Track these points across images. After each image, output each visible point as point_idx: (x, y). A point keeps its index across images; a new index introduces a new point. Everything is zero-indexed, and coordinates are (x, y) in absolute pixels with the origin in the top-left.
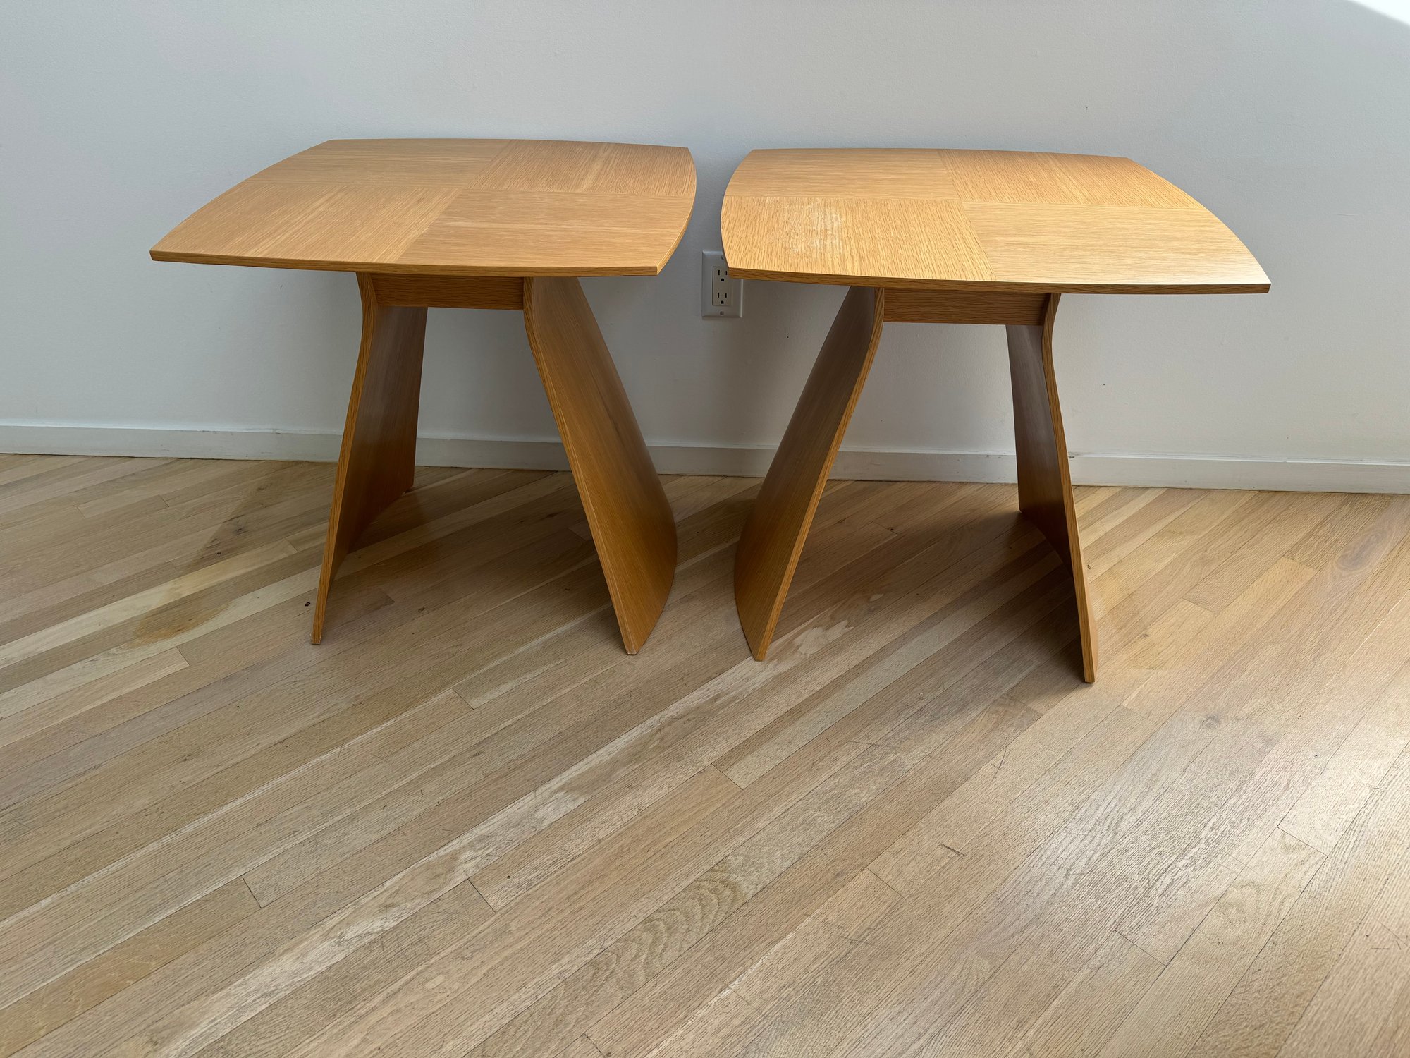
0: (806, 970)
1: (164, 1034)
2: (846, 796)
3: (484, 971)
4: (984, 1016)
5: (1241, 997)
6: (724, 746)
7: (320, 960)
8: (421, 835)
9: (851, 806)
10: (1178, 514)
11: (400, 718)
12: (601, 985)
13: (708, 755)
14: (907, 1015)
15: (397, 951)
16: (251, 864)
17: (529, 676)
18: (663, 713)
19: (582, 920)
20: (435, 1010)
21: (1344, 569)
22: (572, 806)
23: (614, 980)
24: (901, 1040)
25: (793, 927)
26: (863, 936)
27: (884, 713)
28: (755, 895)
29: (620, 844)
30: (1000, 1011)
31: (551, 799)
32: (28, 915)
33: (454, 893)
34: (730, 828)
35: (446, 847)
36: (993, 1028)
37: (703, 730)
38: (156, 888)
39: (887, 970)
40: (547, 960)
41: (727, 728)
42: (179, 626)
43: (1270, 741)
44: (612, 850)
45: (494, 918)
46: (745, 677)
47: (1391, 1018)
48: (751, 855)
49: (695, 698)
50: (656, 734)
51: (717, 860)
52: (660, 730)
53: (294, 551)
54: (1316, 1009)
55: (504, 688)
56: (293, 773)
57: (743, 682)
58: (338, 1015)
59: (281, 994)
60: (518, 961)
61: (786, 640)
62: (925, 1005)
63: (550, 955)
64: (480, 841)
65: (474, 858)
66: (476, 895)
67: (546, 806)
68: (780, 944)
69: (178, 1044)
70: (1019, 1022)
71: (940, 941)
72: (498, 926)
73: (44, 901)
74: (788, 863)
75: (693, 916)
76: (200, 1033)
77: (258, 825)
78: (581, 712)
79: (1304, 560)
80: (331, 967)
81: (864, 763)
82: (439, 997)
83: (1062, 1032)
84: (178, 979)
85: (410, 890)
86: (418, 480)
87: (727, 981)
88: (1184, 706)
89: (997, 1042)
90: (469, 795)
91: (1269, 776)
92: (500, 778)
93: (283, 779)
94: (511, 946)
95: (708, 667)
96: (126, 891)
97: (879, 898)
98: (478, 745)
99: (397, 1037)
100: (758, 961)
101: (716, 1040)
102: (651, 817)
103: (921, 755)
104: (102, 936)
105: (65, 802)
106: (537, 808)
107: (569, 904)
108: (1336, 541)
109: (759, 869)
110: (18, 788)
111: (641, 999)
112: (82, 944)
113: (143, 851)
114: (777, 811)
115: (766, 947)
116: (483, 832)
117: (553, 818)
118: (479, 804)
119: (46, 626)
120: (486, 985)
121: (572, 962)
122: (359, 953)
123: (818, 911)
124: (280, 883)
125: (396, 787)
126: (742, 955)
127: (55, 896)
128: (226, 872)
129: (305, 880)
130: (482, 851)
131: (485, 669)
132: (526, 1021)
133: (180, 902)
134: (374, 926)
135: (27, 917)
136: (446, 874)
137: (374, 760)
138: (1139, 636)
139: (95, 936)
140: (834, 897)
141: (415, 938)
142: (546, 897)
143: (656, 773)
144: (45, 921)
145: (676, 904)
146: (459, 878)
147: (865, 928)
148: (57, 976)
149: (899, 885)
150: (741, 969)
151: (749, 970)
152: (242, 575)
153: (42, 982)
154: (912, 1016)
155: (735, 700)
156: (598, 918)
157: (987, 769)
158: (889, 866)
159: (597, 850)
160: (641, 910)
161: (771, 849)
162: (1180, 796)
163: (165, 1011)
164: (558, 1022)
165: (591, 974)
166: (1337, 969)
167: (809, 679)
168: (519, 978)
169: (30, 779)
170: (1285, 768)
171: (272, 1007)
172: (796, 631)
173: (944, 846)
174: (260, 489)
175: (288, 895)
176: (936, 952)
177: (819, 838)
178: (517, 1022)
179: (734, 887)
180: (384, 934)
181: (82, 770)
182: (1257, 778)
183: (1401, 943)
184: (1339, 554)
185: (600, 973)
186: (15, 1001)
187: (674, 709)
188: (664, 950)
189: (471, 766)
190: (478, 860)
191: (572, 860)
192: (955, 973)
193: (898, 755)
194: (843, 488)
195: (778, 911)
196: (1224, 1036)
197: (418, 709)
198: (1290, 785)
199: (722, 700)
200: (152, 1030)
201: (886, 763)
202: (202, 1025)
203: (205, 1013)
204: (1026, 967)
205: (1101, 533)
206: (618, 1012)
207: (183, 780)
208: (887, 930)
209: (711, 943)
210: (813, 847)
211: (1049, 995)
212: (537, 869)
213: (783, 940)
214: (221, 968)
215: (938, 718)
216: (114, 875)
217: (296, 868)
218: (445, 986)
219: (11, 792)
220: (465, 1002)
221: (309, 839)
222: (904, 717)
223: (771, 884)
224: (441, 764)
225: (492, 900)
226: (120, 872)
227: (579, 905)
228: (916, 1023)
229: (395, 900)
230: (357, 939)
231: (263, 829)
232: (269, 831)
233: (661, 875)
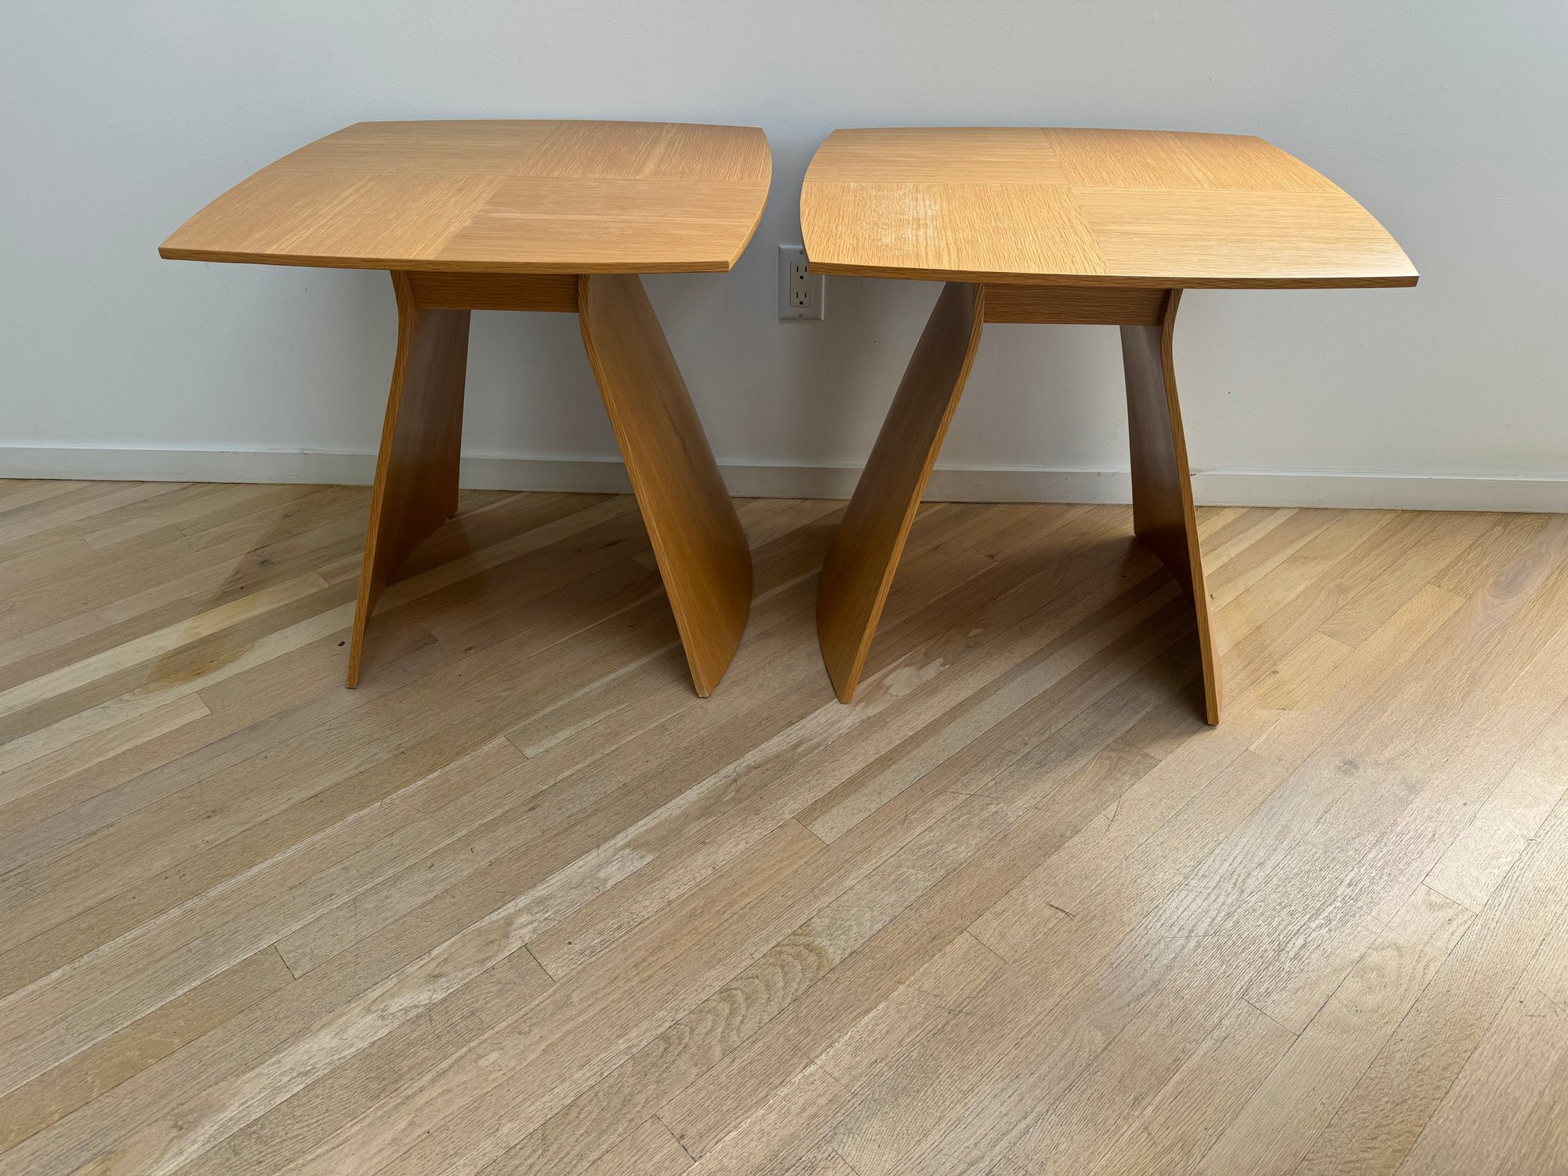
0: (900, 1044)
1: (191, 1118)
2: (943, 852)
3: (544, 1045)
4: (1096, 1093)
5: (1381, 1071)
6: (806, 798)
7: (361, 1036)
8: (471, 898)
9: (948, 862)
10: (1311, 537)
11: (447, 769)
12: (673, 1061)
13: (790, 807)
14: (1011, 1092)
15: (446, 1025)
16: (283, 931)
17: (589, 722)
18: (738, 762)
19: (652, 990)
20: (490, 1089)
21: (1497, 597)
22: (638, 865)
23: (687, 1055)
24: (1005, 1119)
25: (885, 997)
26: (962, 1006)
27: (984, 760)
28: (843, 961)
29: (693, 906)
30: (1115, 1087)
31: (615, 858)
32: (37, 988)
33: (509, 961)
34: (813, 890)
35: (499, 911)
36: (1107, 1106)
37: (784, 780)
38: (178, 958)
39: (989, 1043)
40: (613, 1034)
41: (810, 778)
42: (199, 669)
43: (1413, 789)
44: (685, 912)
45: (554, 988)
46: (830, 721)
47: (1547, 1091)
48: (838, 917)
49: (773, 746)
50: (731, 785)
51: (800, 923)
53: (326, 585)
54: (1464, 1082)
55: (562, 735)
56: (328, 831)
57: (826, 728)
58: (383, 1096)
59: (318, 1073)
60: (580, 1036)
61: (875, 680)
62: (1032, 1080)
63: (616, 1029)
64: (537, 903)
65: (531, 923)
66: (534, 963)
67: (610, 865)
68: (870, 1015)
69: (206, 1128)
70: (1136, 1099)
71: (1048, 1010)
72: (558, 997)
73: (54, 972)
74: (879, 926)
75: (775, 985)
76: (230, 1116)
77: (291, 888)
78: (647, 762)
79: (1452, 587)
80: (374, 1043)
81: (962, 815)
82: (493, 1076)
83: (1183, 1110)
84: (205, 1058)
85: (460, 958)
86: (462, 506)
87: (812, 1056)
88: (1318, 750)
89: (1111, 1121)
90: (524, 853)
91: (1413, 827)
92: (557, 835)
93: (316, 837)
94: (573, 1019)
95: (789, 710)
96: (146, 961)
97: (980, 964)
98: (534, 797)
99: (448, 1119)
100: (846, 1034)
101: (801, 1121)
102: (725, 877)
103: (1025, 806)
104: (120, 1011)
105: (76, 864)
106: (600, 867)
107: (636, 972)
108: (1488, 566)
109: (847, 932)
110: (22, 849)
111: (718, 1076)
112: (98, 1019)
113: (164, 917)
114: (867, 868)
115: (855, 1019)
116: (539, 894)
117: (619, 878)
118: (535, 863)
119: (50, 670)
120: (545, 1062)
121: (641, 1036)
122: (405, 1028)
123: (912, 978)
124: (316, 952)
125: (443, 845)
126: (829, 1027)
127: (67, 967)
128: (256, 940)
129: (344, 948)
130: (539, 915)
131: (542, 713)
132: (590, 1101)
133: (205, 972)
134: (421, 998)
135: (37, 990)
136: (501, 940)
137: (418, 815)
138: (1268, 672)
139: (112, 1011)
140: (930, 963)
141: (466, 1011)
142: (612, 965)
143: (732, 827)
144: (56, 995)
145: (754, 971)
146: (515, 945)
147: (964, 997)
148: (69, 1057)
149: (1002, 950)
150: (828, 1042)
151: (837, 1044)
152: (269, 612)
153: (55, 1062)
154: (1017, 1092)
155: (819, 747)
156: (669, 987)
157: (1100, 822)
158: (990, 929)
159: (667, 913)
160: (716, 979)
161: (860, 910)
162: (1314, 850)
163: (191, 1093)
164: (625, 1102)
165: (661, 1049)
166: (1488, 1039)
167: (900, 723)
168: (582, 1054)
169: (36, 839)
170: (1430, 818)
171: (308, 1088)
172: (885, 670)
173: (1052, 906)
174: (286, 516)
175: (324, 966)
176: (1043, 1022)
177: (914, 897)
178: (581, 1103)
179: (819, 953)
180: (431, 1008)
181: (94, 828)
182: (1399, 828)
183: (1558, 1010)
184: (1491, 581)
185: (671, 1048)
186: (25, 1082)
187: (752, 757)
188: (742, 1022)
189: (527, 821)
190: (535, 924)
191: (640, 924)
192: (1064, 1046)
193: (999, 806)
194: (937, 511)
195: (868, 979)
196: (1363, 1113)
197: (466, 758)
198: (1436, 837)
199: (804, 747)
200: (177, 1114)
201: (987, 815)
202: (233, 1108)
203: (235, 1094)
204: (1143, 1038)
205: (1226, 559)
206: (692, 1090)
207: (206, 839)
208: (989, 999)
209: (794, 1014)
210: (906, 908)
211: (1169, 1068)
212: (601, 934)
213: (874, 1011)
214: (251, 1045)
215: (1044, 766)
216: (132, 944)
217: (333, 936)
218: (500, 1063)
219: (16, 853)
220: (523, 1081)
221: (347, 903)
222: (1006, 765)
223: (860, 950)
224: (493, 819)
225: (551, 968)
226: (137, 941)
227: (648, 973)
228: (1021, 1100)
229: (444, 969)
230: (403, 1012)
231: (295, 892)
232: (303, 895)
233: (738, 940)
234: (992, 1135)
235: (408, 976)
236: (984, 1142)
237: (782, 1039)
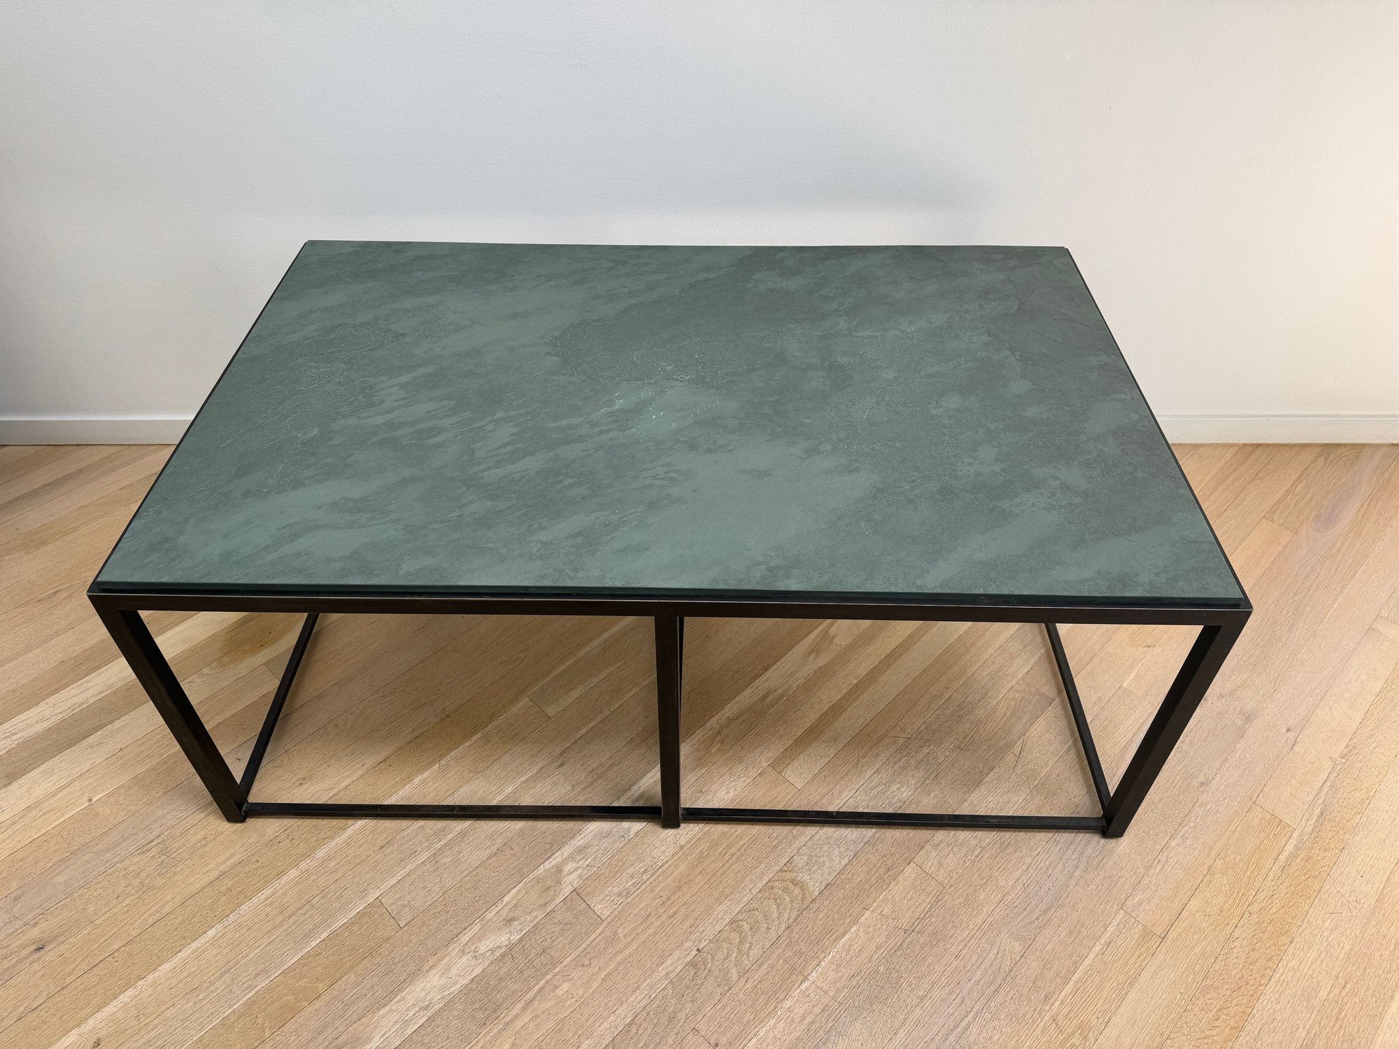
0: (870, 960)
2: (890, 792)
3: (603, 976)
4: (1017, 993)
5: (1223, 964)
6: (778, 746)
7: (462, 974)
8: (526, 849)
9: (894, 801)
11: (487, 730)
12: (702, 983)
13: (766, 755)
14: (955, 995)
15: (526, 961)
16: (383, 886)
17: (594, 681)
18: (720, 714)
19: (678, 924)
20: (568, 1014)
21: (1318, 531)
23: (712, 978)
24: (952, 1018)
25: (856, 921)
26: (914, 925)
27: (915, 704)
28: (821, 893)
29: (700, 849)
30: (1031, 988)
32: (199, 945)
33: (565, 904)
35: (550, 860)
36: (1026, 1003)
37: (758, 730)
38: (305, 913)
39: (936, 956)
40: (654, 963)
41: (779, 727)
42: (261, 641)
43: (1249, 718)
44: (694, 855)
45: (603, 926)
46: (789, 672)
47: (1341, 975)
48: (814, 853)
49: (746, 698)
50: (717, 737)
51: (785, 861)
52: (719, 732)
54: (1282, 970)
55: (574, 694)
56: (401, 793)
58: (488, 1022)
59: (435, 1007)
60: (628, 966)
61: (822, 631)
62: (969, 985)
63: (655, 959)
64: (579, 853)
65: (576, 870)
66: (584, 905)
68: (846, 937)
70: (1046, 996)
71: (978, 926)
72: (607, 933)
73: (209, 932)
74: (846, 861)
75: (771, 915)
77: (382, 847)
79: (1282, 521)
80: (473, 979)
81: (902, 757)
82: (569, 1002)
83: (1081, 1005)
84: (346, 999)
85: (526, 904)
87: (805, 974)
89: (1029, 1015)
92: (585, 788)
94: (621, 952)
95: (754, 663)
96: (280, 918)
97: (925, 890)
98: (560, 756)
100: (829, 954)
101: (803, 1028)
103: (951, 747)
104: (270, 962)
105: (202, 833)
107: (664, 909)
108: (1311, 499)
109: (822, 867)
110: (155, 821)
111: (737, 994)
112: (254, 970)
113: (286, 877)
115: (834, 941)
116: (580, 843)
117: (639, 827)
120: (606, 989)
121: (675, 963)
122: (494, 966)
123: (875, 905)
124: (412, 903)
126: (815, 949)
127: (219, 926)
128: (364, 895)
129: (434, 899)
130: (582, 862)
131: (554, 674)
132: (645, 1019)
133: (330, 926)
134: (502, 939)
136: (555, 886)
137: (471, 775)
139: (264, 963)
140: (887, 891)
141: (539, 949)
142: (645, 903)
143: (722, 776)
144: (215, 951)
145: (754, 904)
146: (567, 890)
147: (915, 918)
149: (941, 876)
150: (816, 962)
151: (823, 963)
153: (229, 1009)
154: (960, 996)
155: (783, 697)
156: (691, 921)
157: (1009, 758)
158: (931, 858)
159: (681, 856)
160: (726, 912)
161: (830, 848)
163: (341, 1028)
164: (671, 1019)
165: (692, 974)
166: (1300, 934)
167: (846, 672)
168: (632, 981)
169: (165, 811)
171: (431, 1020)
175: (422, 915)
176: (975, 936)
178: (638, 1021)
179: (802, 886)
180: (511, 947)
182: (1238, 755)
183: (1352, 908)
184: (1313, 514)
185: (700, 973)
186: (211, 1026)
187: (730, 710)
188: (750, 948)
189: (558, 778)
190: (580, 871)
191: (661, 867)
192: (992, 956)
193: (931, 748)
195: (842, 907)
196: (1209, 999)
197: (501, 719)
199: (770, 698)
201: (921, 757)
203: (375, 1028)
204: (1049, 947)
206: (719, 1006)
208: (934, 919)
209: (789, 939)
210: (865, 844)
211: (1069, 971)
212: (632, 877)
213: (848, 934)
214: (379, 986)
215: (963, 708)
216: (266, 903)
217: (424, 888)
218: (572, 992)
219: (152, 824)
220: (591, 1006)
221: (429, 858)
222: (933, 709)
223: (833, 882)
224: (531, 776)
225: (598, 909)
226: (269, 900)
227: (673, 910)
228: (963, 1002)
229: (515, 914)
230: (490, 953)
231: (387, 850)
232: (392, 853)
233: (739, 878)
234: (943, 1032)
235: (488, 921)
236: (938, 1038)
237: (781, 961)
